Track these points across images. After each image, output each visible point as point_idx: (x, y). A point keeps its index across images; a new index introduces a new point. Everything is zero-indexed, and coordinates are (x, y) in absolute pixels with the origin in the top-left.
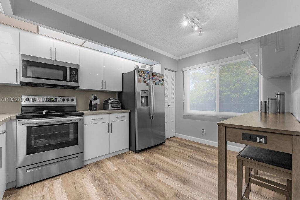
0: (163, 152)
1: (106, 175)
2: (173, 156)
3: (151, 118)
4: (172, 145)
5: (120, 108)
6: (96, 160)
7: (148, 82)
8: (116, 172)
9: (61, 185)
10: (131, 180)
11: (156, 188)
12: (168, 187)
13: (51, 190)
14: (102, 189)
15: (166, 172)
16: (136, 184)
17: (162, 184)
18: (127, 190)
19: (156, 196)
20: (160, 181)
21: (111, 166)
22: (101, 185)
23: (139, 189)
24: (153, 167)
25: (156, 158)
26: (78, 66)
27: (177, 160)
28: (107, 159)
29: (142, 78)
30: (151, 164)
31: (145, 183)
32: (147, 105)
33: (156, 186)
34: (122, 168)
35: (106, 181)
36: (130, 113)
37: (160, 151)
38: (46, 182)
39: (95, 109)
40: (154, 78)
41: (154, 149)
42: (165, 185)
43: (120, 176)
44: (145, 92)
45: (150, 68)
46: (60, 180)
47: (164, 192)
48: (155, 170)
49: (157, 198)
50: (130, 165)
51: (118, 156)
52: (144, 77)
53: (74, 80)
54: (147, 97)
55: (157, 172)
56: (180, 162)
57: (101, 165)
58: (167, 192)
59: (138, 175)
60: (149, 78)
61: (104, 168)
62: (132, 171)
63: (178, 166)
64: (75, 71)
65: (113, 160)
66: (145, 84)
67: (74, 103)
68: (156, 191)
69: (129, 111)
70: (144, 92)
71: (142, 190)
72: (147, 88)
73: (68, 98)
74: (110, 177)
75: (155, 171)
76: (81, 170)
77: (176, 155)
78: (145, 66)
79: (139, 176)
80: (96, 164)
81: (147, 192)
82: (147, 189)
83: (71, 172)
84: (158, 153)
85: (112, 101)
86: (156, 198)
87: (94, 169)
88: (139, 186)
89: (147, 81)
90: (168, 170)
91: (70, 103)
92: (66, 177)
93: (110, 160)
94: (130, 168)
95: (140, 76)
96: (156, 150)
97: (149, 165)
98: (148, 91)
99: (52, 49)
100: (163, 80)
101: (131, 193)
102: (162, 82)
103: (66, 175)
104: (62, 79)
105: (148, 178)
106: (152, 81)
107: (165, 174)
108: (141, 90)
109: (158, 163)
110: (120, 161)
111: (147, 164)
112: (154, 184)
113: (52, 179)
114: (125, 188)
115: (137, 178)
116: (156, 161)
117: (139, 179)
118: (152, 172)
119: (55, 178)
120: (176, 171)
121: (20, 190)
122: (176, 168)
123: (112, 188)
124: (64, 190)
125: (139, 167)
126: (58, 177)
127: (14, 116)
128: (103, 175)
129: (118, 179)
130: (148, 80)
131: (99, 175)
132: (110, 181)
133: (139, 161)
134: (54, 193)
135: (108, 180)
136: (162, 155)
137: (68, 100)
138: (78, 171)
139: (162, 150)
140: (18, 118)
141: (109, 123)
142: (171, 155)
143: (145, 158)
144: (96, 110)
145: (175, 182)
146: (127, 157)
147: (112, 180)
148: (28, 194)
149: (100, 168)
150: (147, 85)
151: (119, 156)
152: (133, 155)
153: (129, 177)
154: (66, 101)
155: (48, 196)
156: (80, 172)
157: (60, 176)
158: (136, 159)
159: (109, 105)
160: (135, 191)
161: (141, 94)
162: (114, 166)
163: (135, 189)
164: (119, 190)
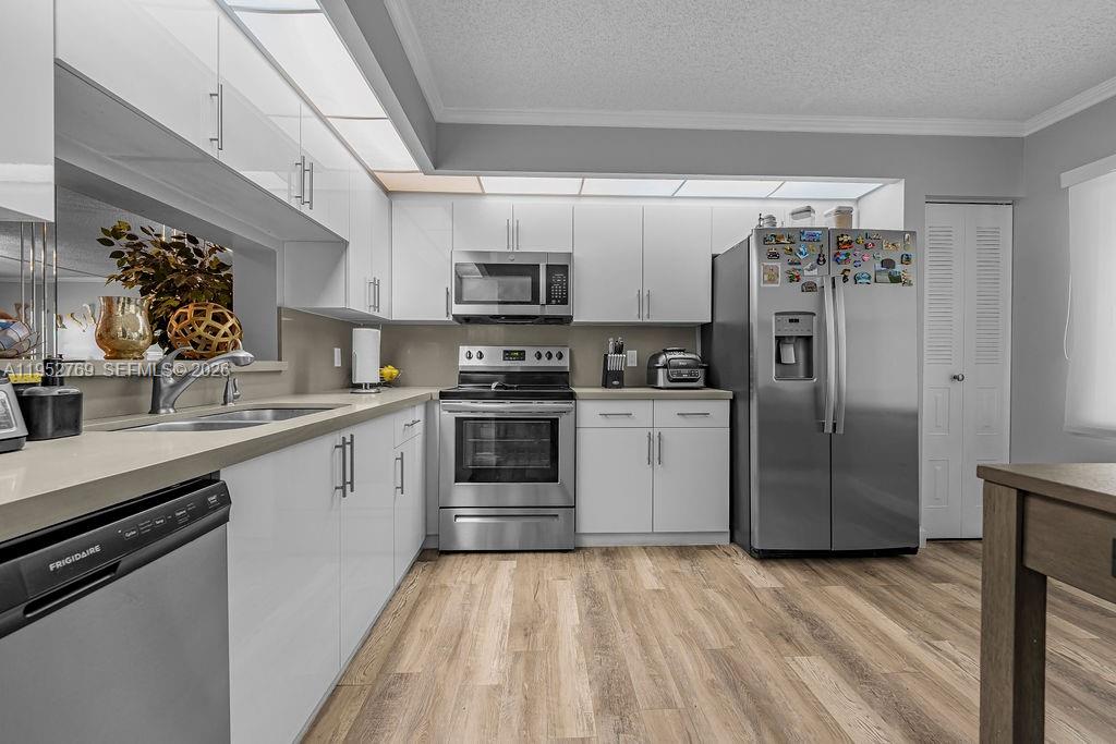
0: (884, 591)
1: (619, 592)
2: (932, 623)
3: (828, 429)
4: (958, 574)
5: (700, 383)
6: (611, 542)
7: (810, 274)
8: (654, 595)
9: (512, 576)
10: (691, 637)
11: (770, 700)
12: (825, 724)
13: (490, 579)
14: (595, 624)
15: (854, 669)
16: (699, 654)
17: (806, 702)
18: (662, 661)
19: (755, 724)
20: (800, 687)
21: (646, 573)
22: (596, 614)
23: (702, 676)
24: (800, 630)
25: (837, 604)
26: (570, 255)
27: (946, 645)
28: (645, 548)
29: (780, 266)
30: (793, 616)
31: (736, 669)
32: (809, 374)
33: (773, 694)
34: (680, 590)
35: (614, 610)
36: (733, 403)
37: (870, 582)
38: (488, 557)
39: (615, 383)
40: (847, 255)
41: (845, 567)
42: (819, 711)
43: (660, 613)
44: (797, 321)
45: (839, 211)
46: (514, 564)
47: (797, 730)
48: (802, 641)
49: (753, 736)
50: (710, 593)
51: (683, 552)
52: (791, 258)
53: (556, 300)
54: (808, 340)
55: (803, 652)
56: (958, 656)
57: (619, 560)
58: (811, 737)
59: (722, 630)
60: (820, 260)
61: (622, 573)
62: (709, 611)
63: (934, 669)
64: (560, 271)
65: (661, 559)
66: (797, 286)
67: (565, 363)
68: (762, 711)
69: (729, 394)
70: (791, 321)
71: (712, 684)
72: (804, 302)
73: (549, 349)
74: (628, 601)
75: (801, 645)
76: (566, 555)
77: (953, 624)
78: (809, 210)
79: (725, 636)
80: (609, 553)
81: (727, 696)
82: (734, 688)
83: (542, 554)
84: (855, 588)
85: (669, 357)
86: (750, 730)
87: (597, 566)
88: (705, 667)
89: (806, 273)
90: (867, 665)
91: (554, 362)
92: (527, 561)
93: (650, 555)
94: (705, 599)
95: (774, 256)
96: (850, 572)
97: (784, 615)
98: (814, 314)
99: (511, 225)
100: (907, 259)
101: (668, 673)
102: (899, 268)
103: (531, 556)
104: (529, 300)
105: (759, 657)
106: (837, 270)
107: (840, 674)
108: (776, 314)
109: (832, 624)
110: (684, 566)
111: (778, 609)
112: (771, 685)
113: (501, 556)
114: (658, 651)
115: (714, 639)
116: (824, 611)
117: (717, 646)
118: (785, 646)
119: (507, 555)
120: (908, 682)
121: (444, 558)
122: (919, 671)
123: (621, 635)
124: (512, 589)
125: (741, 610)
126: (512, 555)
127: (436, 392)
128: (614, 589)
129: (650, 617)
130: (811, 269)
131: (602, 585)
132: (624, 613)
133: (750, 587)
134: (492, 588)
135: (619, 608)
136: (871, 600)
137: (550, 356)
138: (557, 556)
139: (882, 579)
140: (443, 395)
141: (651, 430)
142: (921, 614)
143: (780, 585)
144: (620, 386)
145: (871, 722)
146: (710, 562)
147: (633, 614)
148: (452, 571)
149: (614, 567)
150: (810, 287)
151: (685, 551)
152: (739, 561)
153: (687, 624)
154: (555, 358)
155: (481, 589)
156: (561, 560)
157: (517, 555)
158: (742, 577)
159: (660, 371)
160: (684, 673)
161: (778, 330)
162: (655, 575)
163: (690, 667)
164: (637, 650)
